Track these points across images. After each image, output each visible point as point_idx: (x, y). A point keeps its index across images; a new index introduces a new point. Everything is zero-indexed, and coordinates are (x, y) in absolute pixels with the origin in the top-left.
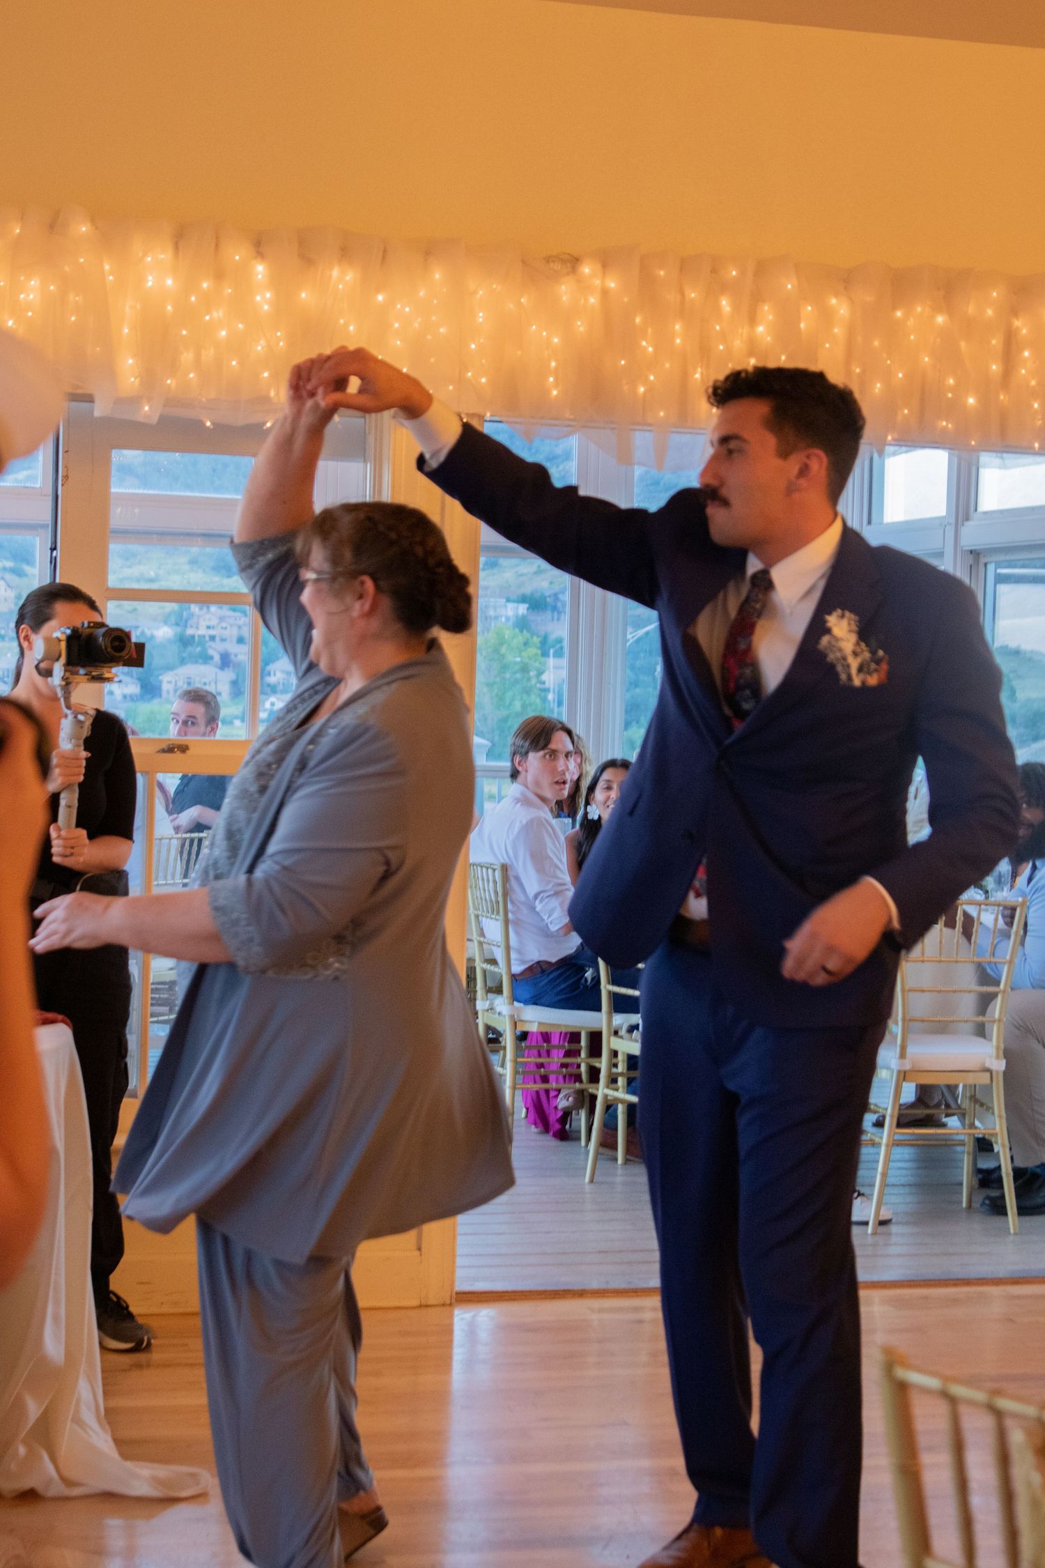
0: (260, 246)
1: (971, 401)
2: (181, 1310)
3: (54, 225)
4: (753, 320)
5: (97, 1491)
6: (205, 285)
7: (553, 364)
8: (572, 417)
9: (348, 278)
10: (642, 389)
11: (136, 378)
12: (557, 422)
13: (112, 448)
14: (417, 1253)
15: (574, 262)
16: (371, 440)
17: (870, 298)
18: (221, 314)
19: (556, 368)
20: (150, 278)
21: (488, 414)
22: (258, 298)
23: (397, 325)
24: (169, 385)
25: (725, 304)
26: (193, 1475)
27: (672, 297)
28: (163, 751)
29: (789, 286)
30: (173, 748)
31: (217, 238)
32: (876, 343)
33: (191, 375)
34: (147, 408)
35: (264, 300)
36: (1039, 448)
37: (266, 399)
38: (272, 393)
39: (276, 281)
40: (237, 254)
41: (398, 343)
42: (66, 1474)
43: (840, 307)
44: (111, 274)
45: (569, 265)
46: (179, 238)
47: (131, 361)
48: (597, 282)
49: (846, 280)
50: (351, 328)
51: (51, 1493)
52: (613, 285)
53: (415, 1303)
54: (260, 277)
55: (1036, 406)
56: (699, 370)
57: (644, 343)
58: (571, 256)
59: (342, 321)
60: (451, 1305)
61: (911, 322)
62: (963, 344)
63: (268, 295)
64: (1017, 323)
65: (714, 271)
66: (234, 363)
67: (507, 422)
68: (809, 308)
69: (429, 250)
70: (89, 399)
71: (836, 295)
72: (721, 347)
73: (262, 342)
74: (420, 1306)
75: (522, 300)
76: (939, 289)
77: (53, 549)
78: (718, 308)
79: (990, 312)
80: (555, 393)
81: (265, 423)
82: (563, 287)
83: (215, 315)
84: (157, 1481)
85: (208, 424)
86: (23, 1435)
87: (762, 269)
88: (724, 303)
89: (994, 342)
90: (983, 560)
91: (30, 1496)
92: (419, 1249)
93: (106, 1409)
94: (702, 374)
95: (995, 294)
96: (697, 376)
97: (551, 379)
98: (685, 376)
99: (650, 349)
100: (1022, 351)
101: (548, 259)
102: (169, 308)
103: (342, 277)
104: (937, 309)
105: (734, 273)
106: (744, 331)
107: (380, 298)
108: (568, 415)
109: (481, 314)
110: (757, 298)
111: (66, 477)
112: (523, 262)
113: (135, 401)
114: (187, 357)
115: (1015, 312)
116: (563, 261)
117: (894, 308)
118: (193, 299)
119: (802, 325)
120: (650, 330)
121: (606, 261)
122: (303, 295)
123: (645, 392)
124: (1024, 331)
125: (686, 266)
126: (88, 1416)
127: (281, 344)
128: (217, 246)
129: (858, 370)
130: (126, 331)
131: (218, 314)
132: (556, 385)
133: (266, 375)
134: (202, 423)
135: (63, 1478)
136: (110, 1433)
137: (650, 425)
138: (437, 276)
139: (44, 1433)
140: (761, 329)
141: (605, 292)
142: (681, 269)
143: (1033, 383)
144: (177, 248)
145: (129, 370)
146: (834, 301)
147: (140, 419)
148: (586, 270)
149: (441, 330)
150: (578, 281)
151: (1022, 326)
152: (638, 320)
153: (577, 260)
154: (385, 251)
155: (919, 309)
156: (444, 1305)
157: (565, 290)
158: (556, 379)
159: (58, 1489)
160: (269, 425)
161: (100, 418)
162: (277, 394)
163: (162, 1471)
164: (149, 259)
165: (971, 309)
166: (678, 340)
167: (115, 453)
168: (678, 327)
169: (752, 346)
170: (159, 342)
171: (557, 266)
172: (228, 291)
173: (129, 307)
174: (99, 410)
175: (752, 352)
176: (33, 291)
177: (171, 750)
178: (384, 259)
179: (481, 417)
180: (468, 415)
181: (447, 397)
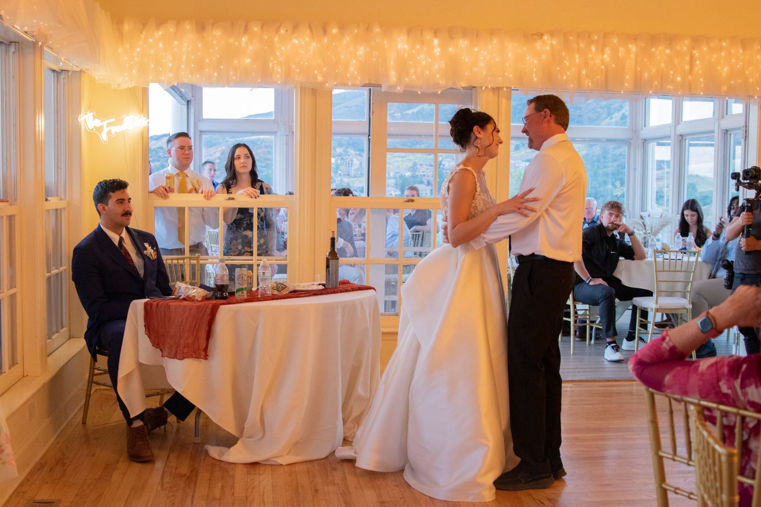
0: (436, 33)
1: (679, 79)
3: (368, 29)
4: (603, 53)
6: (418, 47)
7: (535, 70)
9: (465, 43)
10: (565, 77)
11: (395, 78)
12: (536, 89)
13: (388, 102)
15: (542, 35)
16: (474, 97)
17: (643, 45)
18: (423, 56)
20: (400, 45)
21: (513, 87)
22: (435, 51)
23: (482, 58)
24: (406, 80)
25: (593, 48)
27: (575, 46)
28: (406, 201)
29: (615, 41)
31: (422, 31)
33: (414, 77)
34: (399, 88)
35: (437, 51)
36: (703, 95)
37: (438, 84)
38: (440, 82)
39: (441, 45)
40: (428, 36)
41: (482, 64)
43: (633, 48)
44: (387, 44)
46: (409, 32)
47: (393, 73)
48: (549, 42)
49: (635, 39)
50: (466, 60)
52: (554, 43)
54: (436, 43)
55: (701, 80)
56: (584, 70)
57: (565, 62)
58: (540, 33)
59: (463, 58)
61: (657, 53)
62: (676, 60)
63: (439, 50)
64: (694, 52)
65: (589, 37)
66: (428, 72)
68: (622, 49)
69: (492, 33)
70: (380, 86)
71: (631, 44)
72: (592, 63)
73: (437, 65)
75: (524, 49)
76: (667, 41)
78: (591, 50)
79: (685, 48)
80: (535, 79)
82: (538, 44)
83: (421, 57)
85: (419, 93)
87: (606, 36)
89: (686, 58)
90: (684, 138)
95: (686, 42)
96: (584, 72)
97: (534, 75)
98: (580, 73)
99: (568, 64)
100: (696, 61)
101: (532, 35)
102: (406, 55)
103: (463, 43)
104: (666, 48)
105: (596, 37)
106: (600, 57)
107: (476, 49)
108: (540, 87)
109: (510, 54)
110: (604, 45)
111: (373, 112)
112: (524, 36)
113: (395, 86)
114: (412, 71)
115: (694, 48)
116: (538, 35)
117: (652, 48)
118: (414, 52)
119: (620, 54)
120: (567, 57)
121: (552, 34)
122: (450, 49)
124: (697, 54)
125: (579, 36)
127: (443, 65)
128: (421, 34)
129: (639, 69)
130: (392, 63)
131: (422, 56)
132: (536, 77)
133: (438, 76)
137: (568, 90)
138: (495, 41)
140: (605, 56)
141: (552, 45)
142: (578, 37)
143: (700, 72)
144: (408, 35)
145: (393, 76)
146: (630, 46)
147: (397, 92)
148: (545, 38)
149: (497, 59)
150: (543, 42)
151: (696, 53)
152: (563, 54)
153: (542, 34)
154: (477, 34)
155: (660, 48)
157: (538, 45)
158: (536, 75)
160: (439, 92)
161: (385, 92)
162: (442, 82)
164: (399, 39)
165: (678, 48)
166: (577, 61)
167: (389, 104)
168: (577, 56)
169: (603, 62)
170: (403, 66)
171: (536, 37)
172: (425, 49)
173: (393, 55)
174: (383, 89)
175: (602, 64)
176: (361, 51)
177: (408, 201)
178: (477, 36)
179: (510, 88)
180: (506, 88)
181: (499, 81)
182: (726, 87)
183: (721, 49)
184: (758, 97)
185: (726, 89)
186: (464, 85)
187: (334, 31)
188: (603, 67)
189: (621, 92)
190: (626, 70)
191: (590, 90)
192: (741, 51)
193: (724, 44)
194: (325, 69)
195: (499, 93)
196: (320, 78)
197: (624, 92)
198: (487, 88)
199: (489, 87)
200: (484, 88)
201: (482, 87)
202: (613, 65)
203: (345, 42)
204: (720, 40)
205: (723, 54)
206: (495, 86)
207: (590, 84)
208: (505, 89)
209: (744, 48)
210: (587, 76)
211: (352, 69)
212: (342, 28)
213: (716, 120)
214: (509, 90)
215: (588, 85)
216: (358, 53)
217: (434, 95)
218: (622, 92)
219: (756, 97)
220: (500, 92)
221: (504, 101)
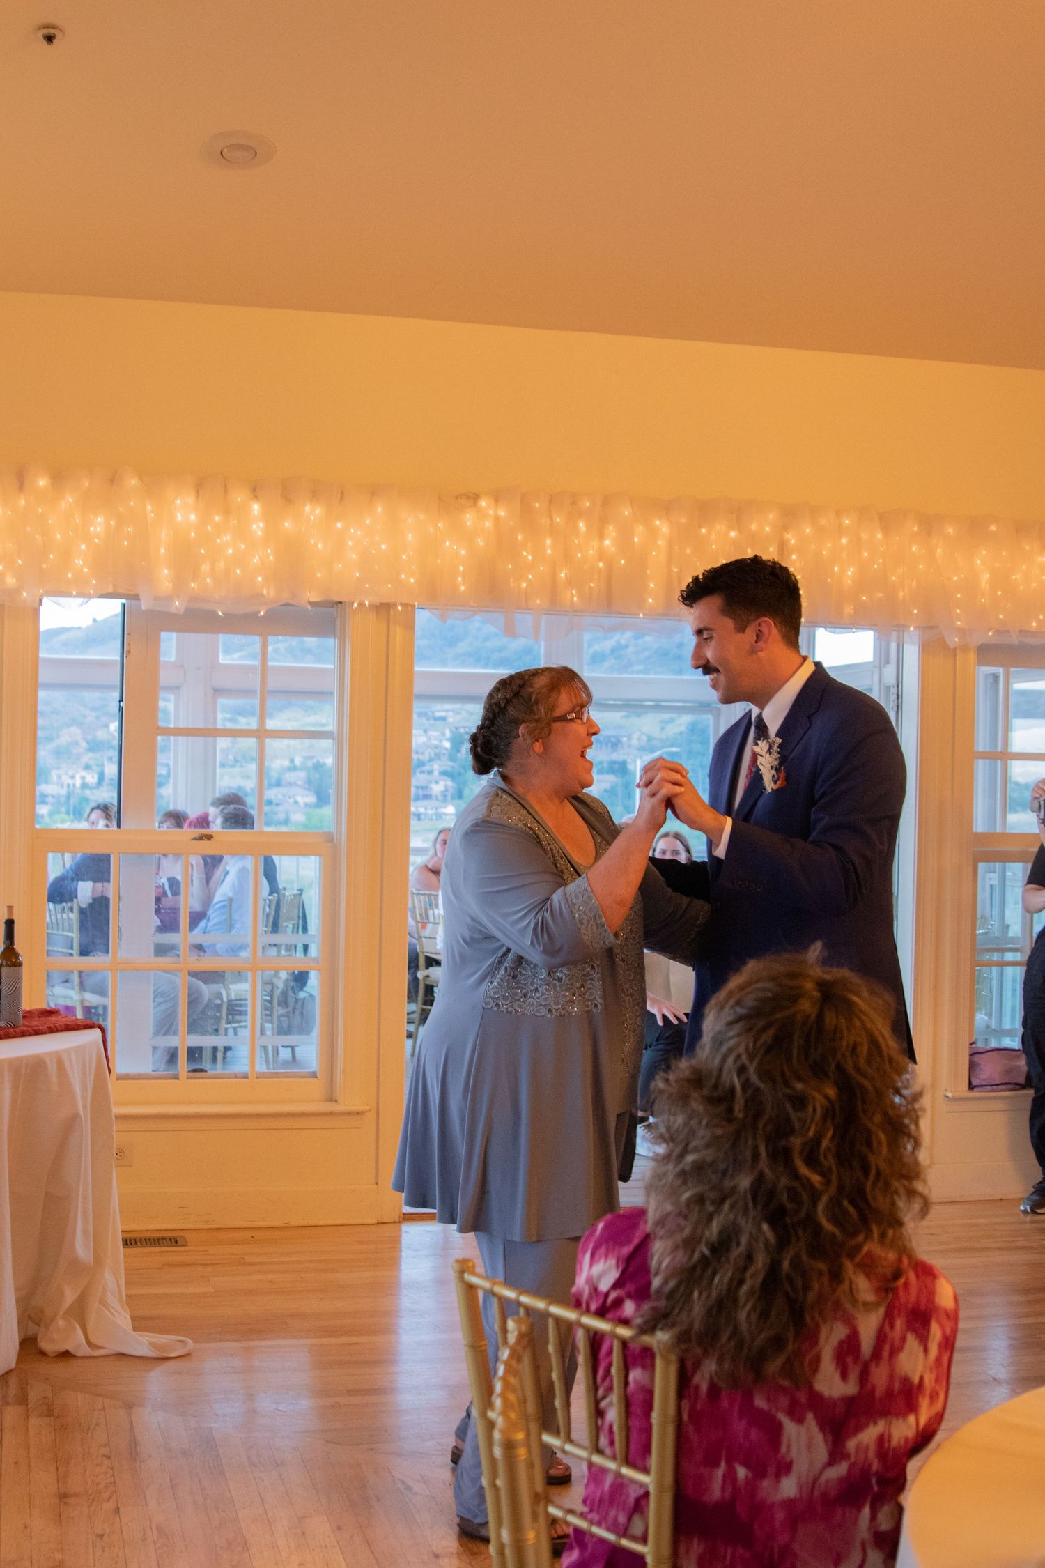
0: (255, 491)
2: (209, 1226)
3: (113, 480)
4: (601, 537)
5: (115, 1353)
6: (217, 519)
7: (461, 568)
8: (475, 605)
9: (317, 512)
10: (524, 585)
11: (169, 583)
12: (462, 608)
13: (161, 631)
14: (376, 1186)
15: (474, 498)
17: (684, 520)
18: (228, 538)
19: (464, 571)
20: (178, 514)
21: (416, 604)
22: (254, 527)
23: (351, 543)
24: (193, 588)
26: (182, 1341)
27: (544, 521)
29: (626, 513)
30: (202, 837)
31: (225, 486)
32: (688, 551)
33: (208, 580)
34: (177, 603)
35: (258, 528)
37: (263, 595)
38: (265, 592)
39: (266, 516)
40: (239, 496)
41: (354, 556)
42: (92, 1339)
43: (663, 527)
44: (152, 512)
45: (472, 500)
46: (200, 487)
47: (166, 572)
48: (491, 512)
49: (666, 508)
50: (320, 546)
51: (80, 1354)
52: (503, 514)
53: (374, 1221)
54: (256, 512)
56: (564, 571)
57: (525, 553)
58: (475, 494)
59: (312, 542)
60: (399, 1222)
61: (713, 536)
63: (261, 525)
64: (788, 536)
65: (574, 503)
66: (238, 571)
67: (427, 609)
68: (641, 527)
69: (374, 492)
70: (137, 597)
71: (660, 519)
72: (579, 555)
73: (257, 557)
74: (378, 1223)
75: (439, 525)
76: (732, 513)
77: (121, 700)
78: (576, 528)
79: (768, 529)
80: (463, 588)
81: (260, 612)
82: (468, 515)
83: (225, 539)
84: (153, 1345)
85: (220, 613)
86: (61, 1313)
87: (608, 502)
88: (581, 525)
89: (771, 549)
91: (66, 1355)
92: (377, 1184)
93: (127, 1296)
94: (566, 574)
95: (771, 516)
96: (563, 575)
97: (460, 579)
98: (554, 576)
99: (530, 557)
100: (791, 555)
101: (457, 498)
102: (193, 534)
103: (313, 512)
104: (730, 528)
105: (588, 504)
106: (595, 544)
107: (339, 525)
108: (472, 603)
109: (410, 535)
110: (604, 521)
111: (129, 651)
112: (439, 498)
113: (169, 598)
114: (205, 568)
115: (786, 528)
116: (468, 498)
117: (700, 527)
118: (209, 528)
119: (636, 539)
120: (529, 544)
121: (498, 497)
122: (286, 524)
123: (527, 587)
124: (793, 541)
125: (552, 500)
126: (113, 1301)
127: (271, 558)
128: (226, 492)
129: (676, 570)
130: (163, 551)
132: (464, 582)
133: (260, 579)
134: (217, 613)
135: (89, 1343)
136: (128, 1311)
137: (530, 609)
138: (379, 510)
139: (79, 1312)
140: (607, 542)
141: (497, 518)
142: (550, 501)
144: (198, 493)
145: (164, 577)
146: (658, 523)
147: (173, 610)
148: (483, 503)
149: (383, 547)
150: (478, 511)
151: (791, 538)
152: (520, 537)
153: (478, 496)
154: (342, 493)
155: (718, 527)
156: (394, 1223)
157: (469, 518)
158: (464, 579)
159: (85, 1350)
160: (262, 613)
161: (147, 610)
162: (268, 593)
163: (160, 1339)
164: (179, 502)
165: (754, 527)
166: (549, 551)
167: (163, 635)
168: (548, 542)
169: (601, 555)
170: (185, 559)
171: (463, 501)
172: (234, 522)
173: (164, 535)
174: (145, 604)
175: (601, 559)
176: (99, 525)
177: (201, 838)
178: (342, 498)
179: (413, 606)
180: (402, 605)
181: (386, 592)
182: (852, 608)
183: (840, 531)
184: (915, 627)
185: (852, 611)
186: (314, 599)
187: (42, 482)
188: (601, 565)
189: (639, 615)
190: (648, 571)
191: (575, 611)
192: (880, 536)
193: (847, 522)
194: (20, 562)
195: (389, 614)
196: (10, 581)
197: (644, 615)
198: (361, 604)
199: (367, 603)
200: (355, 605)
201: (353, 603)
202: (623, 562)
203: (63, 505)
204: (838, 514)
205: (844, 541)
206: (377, 601)
207: (575, 599)
208: (400, 608)
209: (886, 529)
210: (570, 582)
211: (79, 562)
212: (59, 477)
213: (875, 667)
214: (409, 608)
215: (572, 600)
216: (92, 529)
217: (253, 616)
218: (641, 615)
219: (912, 629)
220: (392, 612)
221: (398, 633)
